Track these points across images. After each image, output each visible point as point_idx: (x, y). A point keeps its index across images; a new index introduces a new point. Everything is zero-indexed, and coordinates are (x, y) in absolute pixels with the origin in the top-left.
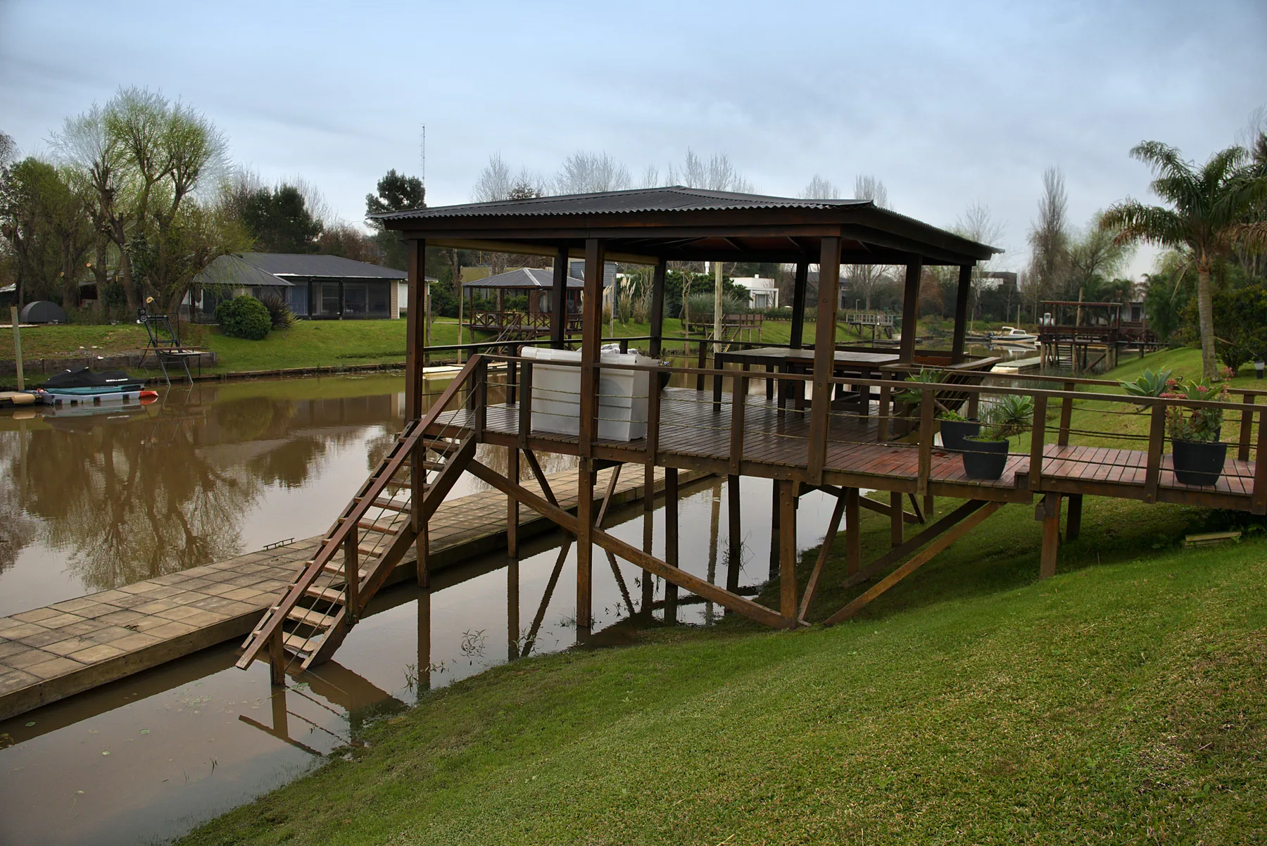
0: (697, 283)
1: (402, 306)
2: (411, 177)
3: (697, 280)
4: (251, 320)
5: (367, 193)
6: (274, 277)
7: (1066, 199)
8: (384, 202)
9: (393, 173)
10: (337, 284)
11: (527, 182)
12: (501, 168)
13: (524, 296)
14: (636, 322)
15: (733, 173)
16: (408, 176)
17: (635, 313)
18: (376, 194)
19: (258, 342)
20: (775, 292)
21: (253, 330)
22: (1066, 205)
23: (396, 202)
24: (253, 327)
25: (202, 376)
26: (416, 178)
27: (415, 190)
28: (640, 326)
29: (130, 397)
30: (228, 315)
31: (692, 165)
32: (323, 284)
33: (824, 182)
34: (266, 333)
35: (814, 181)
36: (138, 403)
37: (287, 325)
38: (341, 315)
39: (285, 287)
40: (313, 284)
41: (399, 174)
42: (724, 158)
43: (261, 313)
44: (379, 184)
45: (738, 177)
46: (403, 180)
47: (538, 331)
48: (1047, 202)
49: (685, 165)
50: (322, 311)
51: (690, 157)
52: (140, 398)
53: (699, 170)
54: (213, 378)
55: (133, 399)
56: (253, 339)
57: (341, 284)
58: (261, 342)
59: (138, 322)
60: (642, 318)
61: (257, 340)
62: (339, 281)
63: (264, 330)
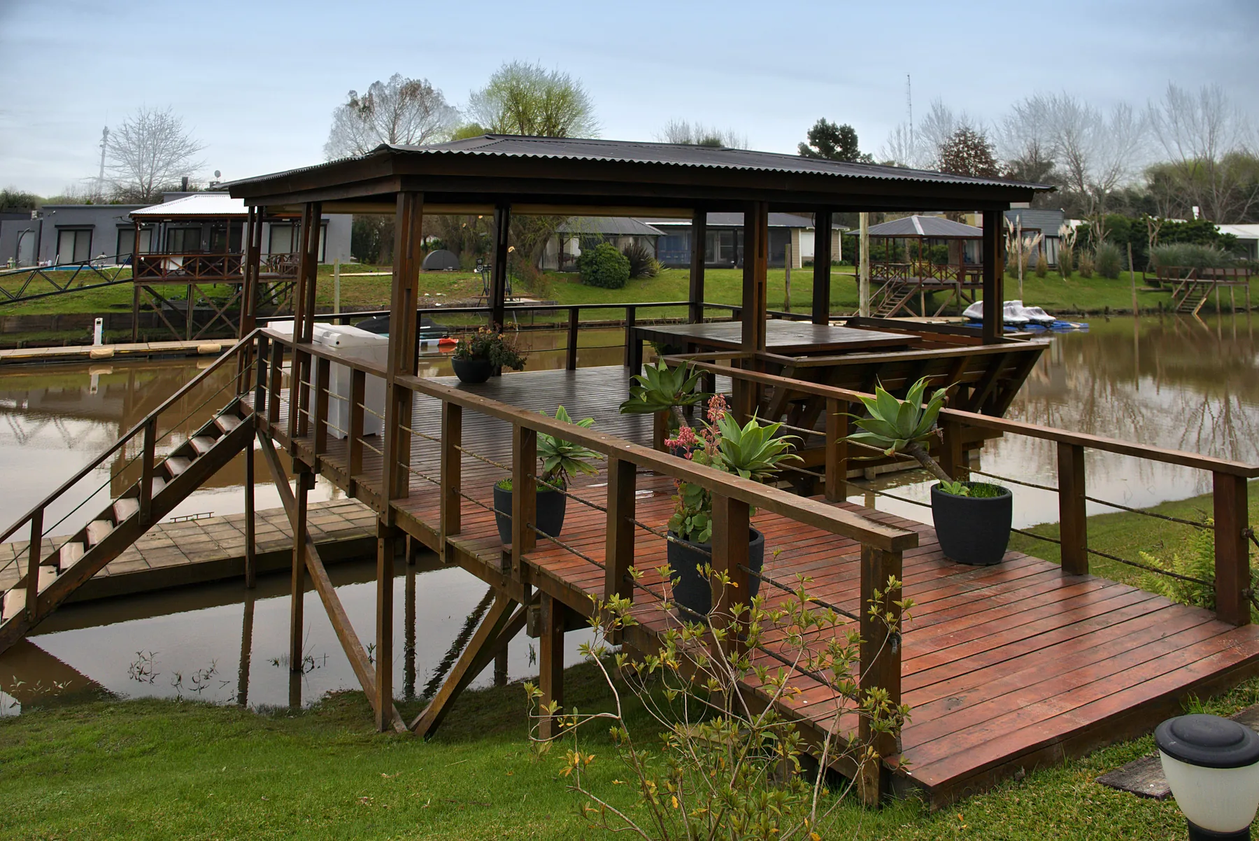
0: (1171, 230)
1: (806, 255)
2: (843, 125)
3: (1172, 227)
4: (607, 270)
5: (799, 142)
6: (646, 226)
8: (815, 149)
9: (823, 121)
10: (732, 232)
11: (969, 124)
12: (943, 111)
13: (944, 246)
14: (1083, 275)
16: (839, 125)
17: (1080, 265)
18: (807, 142)
19: (614, 291)
21: (608, 278)
23: (827, 150)
24: (608, 276)
25: (535, 324)
26: (848, 125)
27: (848, 138)
28: (1086, 280)
29: (429, 344)
30: (586, 263)
32: (720, 232)
34: (623, 282)
36: (437, 351)
37: (652, 274)
38: (735, 264)
39: (658, 236)
41: (829, 123)
43: (618, 263)
44: (808, 133)
46: (834, 128)
47: (925, 284)
50: (720, 259)
52: (439, 345)
54: (547, 327)
55: (432, 347)
56: (609, 288)
57: (735, 232)
58: (617, 291)
59: (475, 271)
60: (1089, 271)
61: (613, 288)
62: (733, 230)
63: (621, 278)
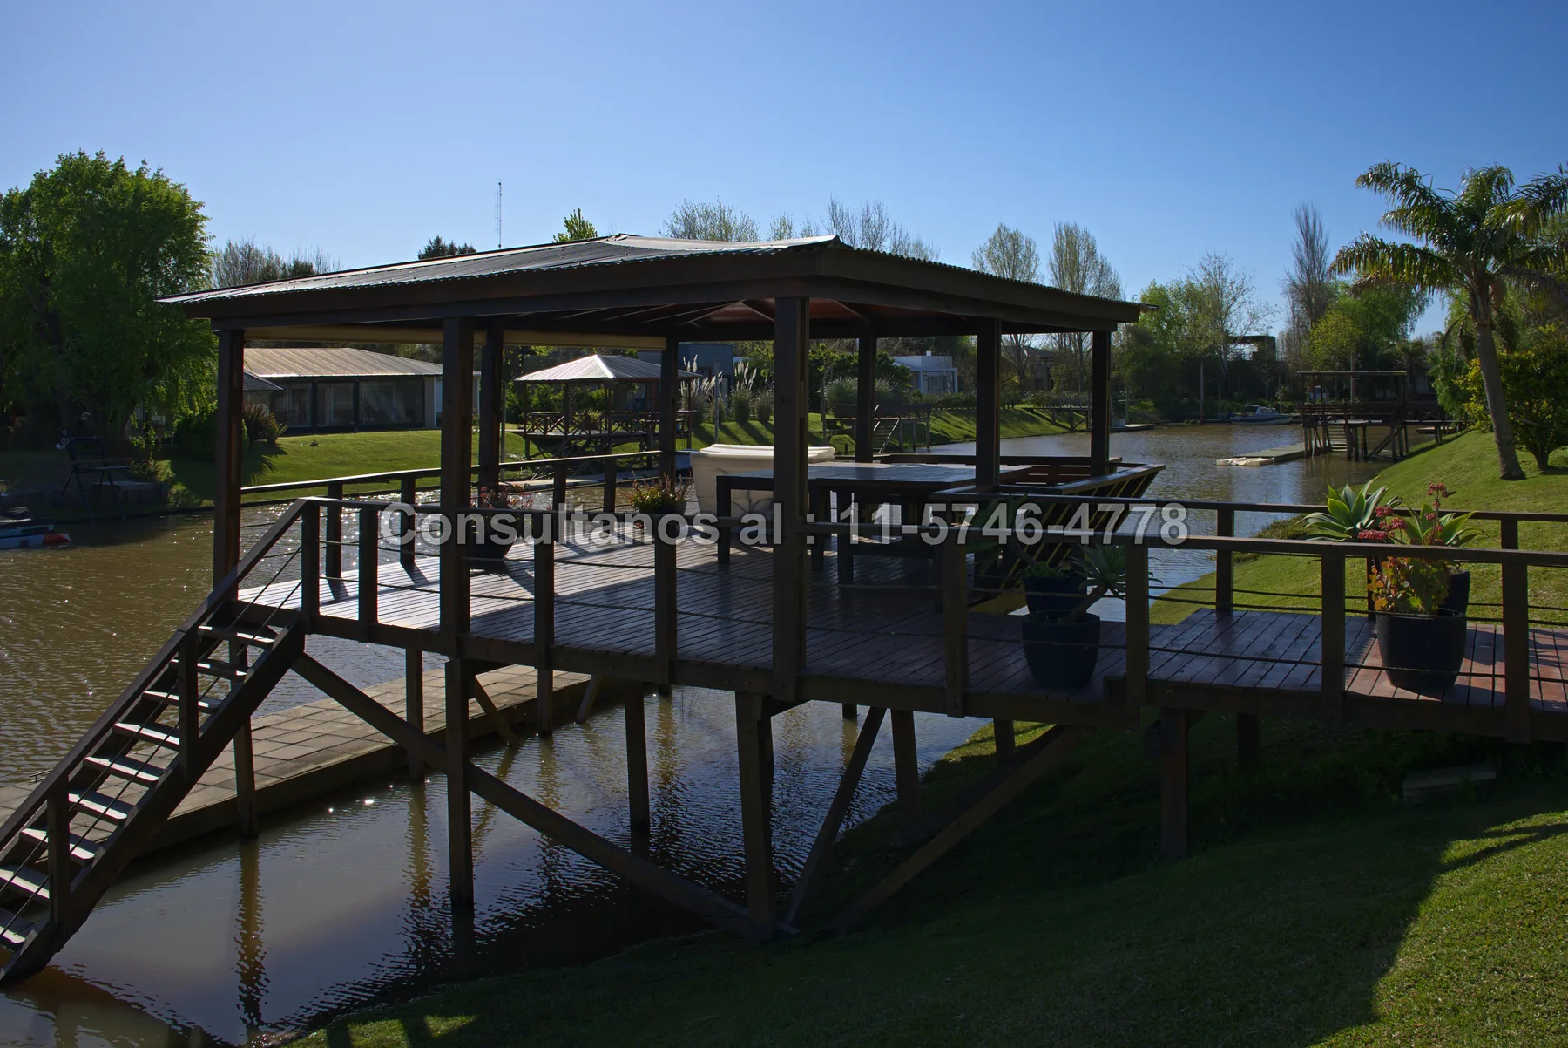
1: (439, 410)
2: (462, 245)
6: (258, 379)
7: (1326, 242)
9: (438, 239)
10: (352, 385)
15: (891, 224)
20: (953, 373)
22: (1327, 249)
31: (837, 216)
32: (332, 385)
33: (1011, 231)
35: (999, 231)
37: (271, 442)
38: (356, 425)
39: (274, 392)
40: (319, 386)
42: (879, 207)
45: (898, 229)
48: (1303, 246)
49: (827, 218)
50: (333, 421)
51: (834, 209)
52: (45, 543)
53: (846, 222)
57: (357, 385)
59: (58, 446)
62: (355, 382)
